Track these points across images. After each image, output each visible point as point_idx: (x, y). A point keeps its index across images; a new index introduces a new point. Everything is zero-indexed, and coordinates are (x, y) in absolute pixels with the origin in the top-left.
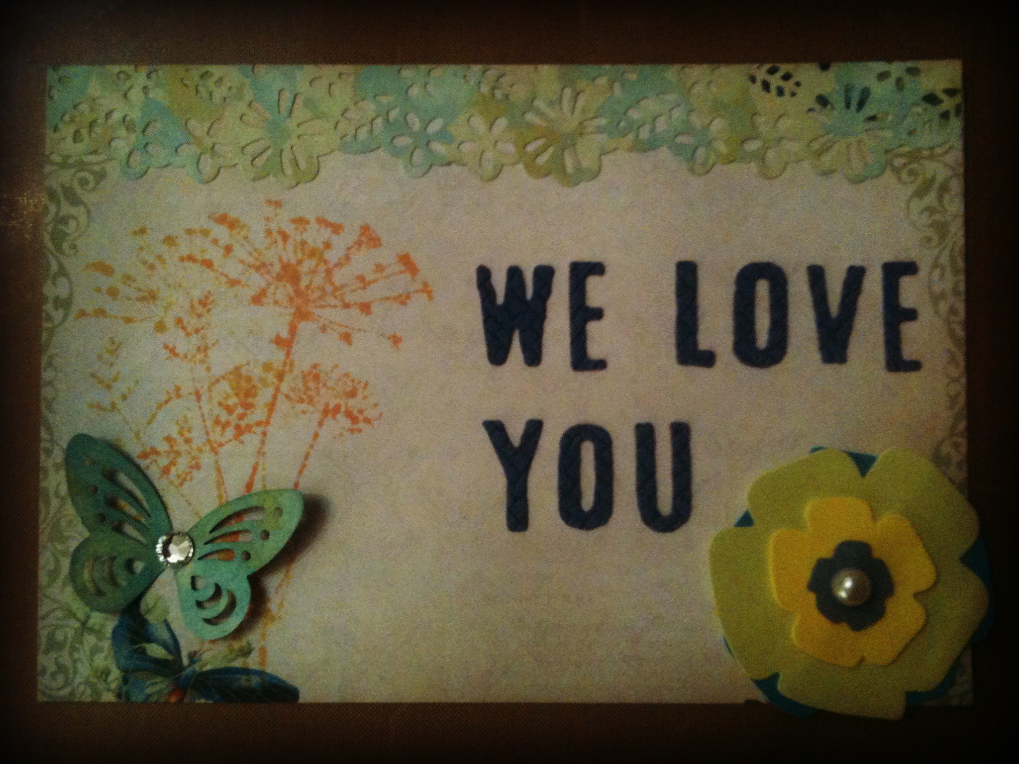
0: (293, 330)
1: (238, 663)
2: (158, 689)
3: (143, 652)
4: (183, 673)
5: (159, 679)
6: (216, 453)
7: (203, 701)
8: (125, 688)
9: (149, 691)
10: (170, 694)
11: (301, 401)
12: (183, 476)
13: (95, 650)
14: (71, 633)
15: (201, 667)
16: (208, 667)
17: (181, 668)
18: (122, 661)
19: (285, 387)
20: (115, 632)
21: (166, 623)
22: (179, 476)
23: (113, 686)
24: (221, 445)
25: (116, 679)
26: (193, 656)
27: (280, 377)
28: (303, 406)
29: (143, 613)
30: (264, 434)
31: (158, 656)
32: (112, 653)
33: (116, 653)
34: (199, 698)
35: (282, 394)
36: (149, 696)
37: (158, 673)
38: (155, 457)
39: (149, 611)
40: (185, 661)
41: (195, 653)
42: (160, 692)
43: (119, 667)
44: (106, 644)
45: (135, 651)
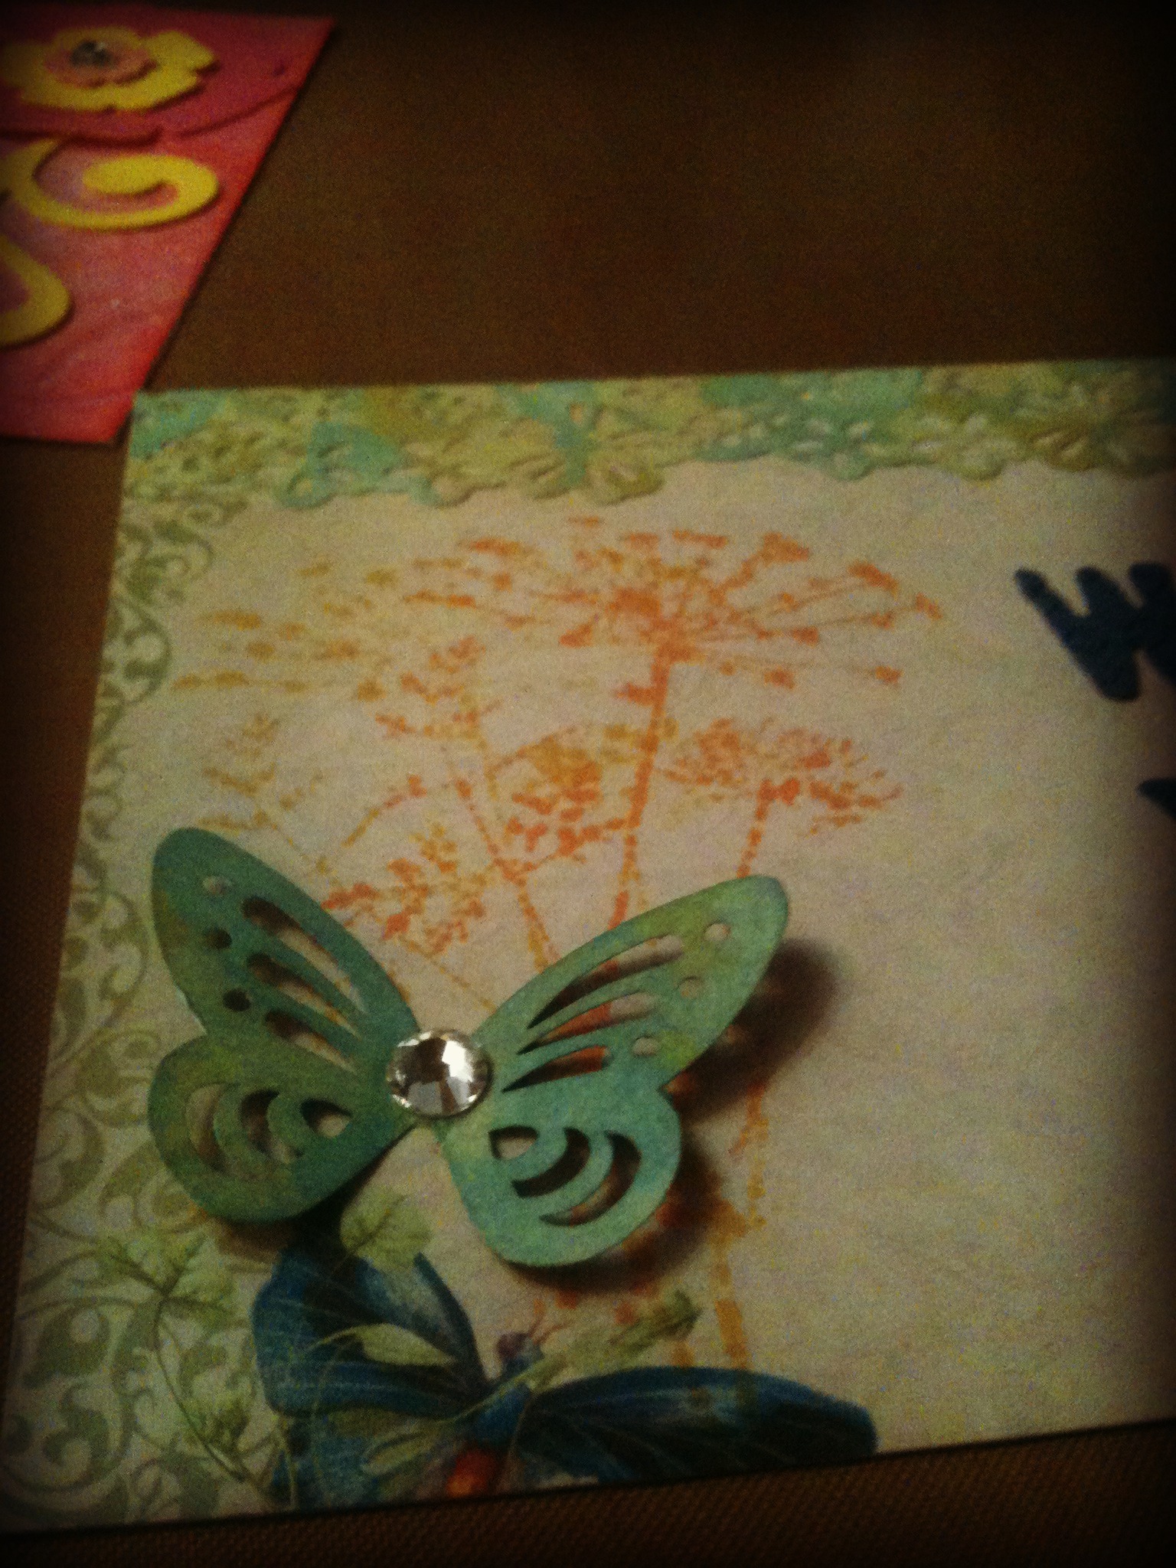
0: (661, 678)
1: (659, 1355)
2: (409, 1456)
3: (355, 1351)
4: (488, 1401)
5: (411, 1427)
6: (521, 883)
7: (562, 1479)
8: (295, 1466)
9: (378, 1467)
10: (452, 1467)
11: (705, 780)
12: (443, 930)
13: (199, 1359)
14: (119, 1320)
15: (545, 1380)
16: (567, 1376)
17: (483, 1387)
18: (287, 1383)
19: (662, 760)
20: (264, 1302)
21: (423, 1265)
22: (430, 933)
23: (256, 1463)
24: (529, 867)
25: (268, 1440)
26: (512, 1351)
27: (650, 745)
28: (714, 788)
29: (348, 1244)
30: (631, 841)
31: (402, 1358)
32: (254, 1365)
33: (263, 1361)
34: (551, 1473)
35: (659, 770)
36: (378, 1481)
37: (404, 1408)
38: (366, 901)
39: (368, 1237)
40: (491, 1366)
41: (521, 1338)
42: (414, 1466)
43: (274, 1405)
44: (234, 1341)
45: (327, 1352)
